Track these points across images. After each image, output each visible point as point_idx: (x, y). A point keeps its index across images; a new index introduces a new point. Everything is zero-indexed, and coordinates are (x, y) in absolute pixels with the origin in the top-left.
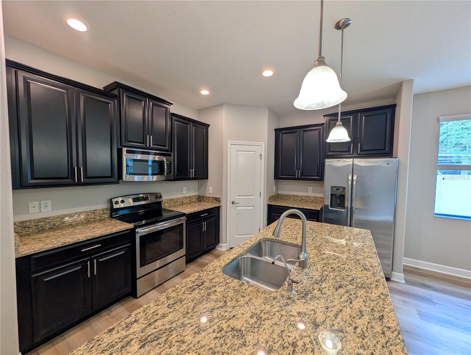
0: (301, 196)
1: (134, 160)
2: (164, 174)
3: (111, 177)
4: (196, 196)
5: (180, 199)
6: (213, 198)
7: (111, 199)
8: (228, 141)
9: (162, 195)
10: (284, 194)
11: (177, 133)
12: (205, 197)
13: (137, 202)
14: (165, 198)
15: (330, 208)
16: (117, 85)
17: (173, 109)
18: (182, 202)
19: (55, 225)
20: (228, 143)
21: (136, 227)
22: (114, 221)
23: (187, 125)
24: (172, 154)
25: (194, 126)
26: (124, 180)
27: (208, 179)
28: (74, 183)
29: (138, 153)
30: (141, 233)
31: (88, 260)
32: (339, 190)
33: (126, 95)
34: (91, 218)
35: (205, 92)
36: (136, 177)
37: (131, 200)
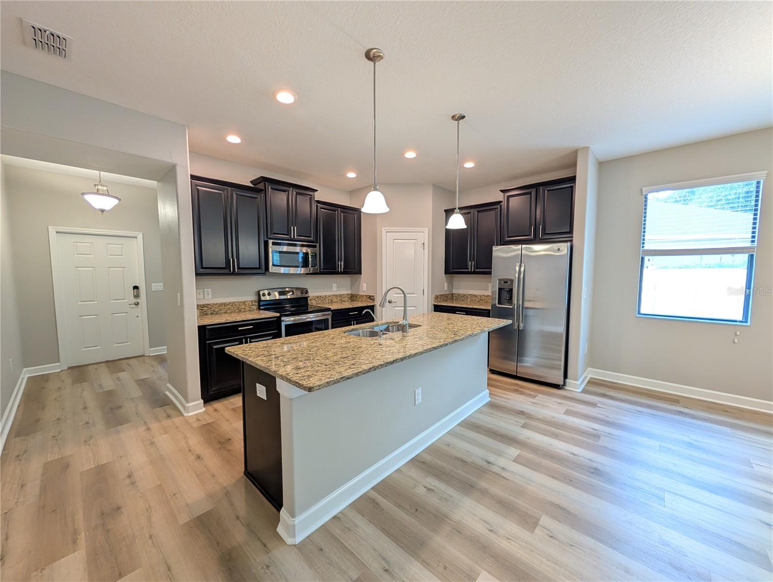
0: (480, 296)
1: (280, 252)
2: (308, 267)
3: (259, 268)
4: (348, 294)
5: (329, 297)
6: (366, 296)
7: (259, 291)
8: (383, 228)
9: (309, 291)
10: (459, 293)
11: (323, 222)
12: (358, 295)
13: (283, 295)
14: (311, 294)
15: (497, 305)
16: (264, 179)
17: (318, 196)
18: (332, 301)
19: (215, 311)
20: (383, 230)
21: (281, 316)
22: (262, 311)
23: (334, 212)
24: (318, 245)
25: (343, 212)
26: (270, 271)
27: (361, 274)
28: (229, 272)
29: (284, 244)
30: (286, 321)
31: (243, 338)
32: (507, 282)
33: (271, 188)
34: (242, 309)
35: (351, 175)
36: (282, 268)
37: (277, 294)
